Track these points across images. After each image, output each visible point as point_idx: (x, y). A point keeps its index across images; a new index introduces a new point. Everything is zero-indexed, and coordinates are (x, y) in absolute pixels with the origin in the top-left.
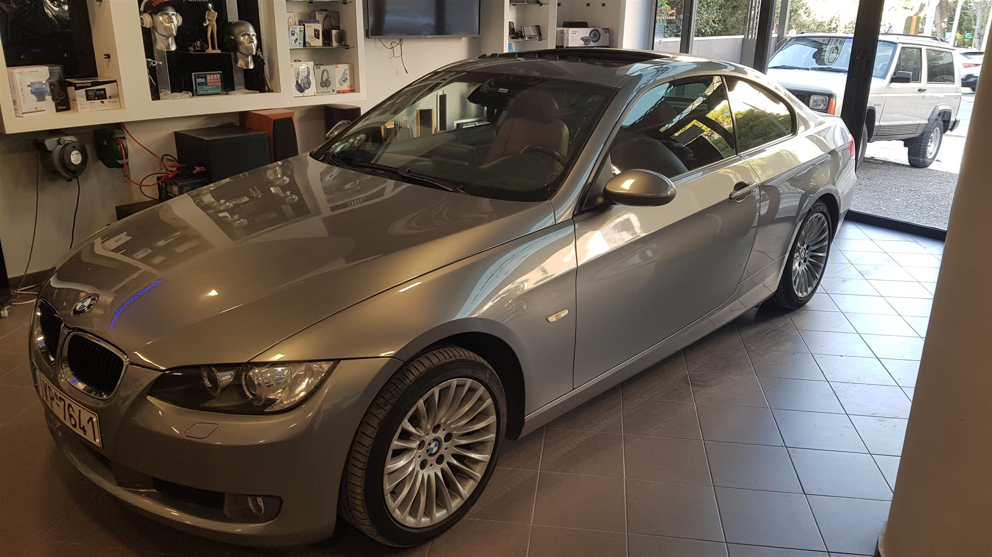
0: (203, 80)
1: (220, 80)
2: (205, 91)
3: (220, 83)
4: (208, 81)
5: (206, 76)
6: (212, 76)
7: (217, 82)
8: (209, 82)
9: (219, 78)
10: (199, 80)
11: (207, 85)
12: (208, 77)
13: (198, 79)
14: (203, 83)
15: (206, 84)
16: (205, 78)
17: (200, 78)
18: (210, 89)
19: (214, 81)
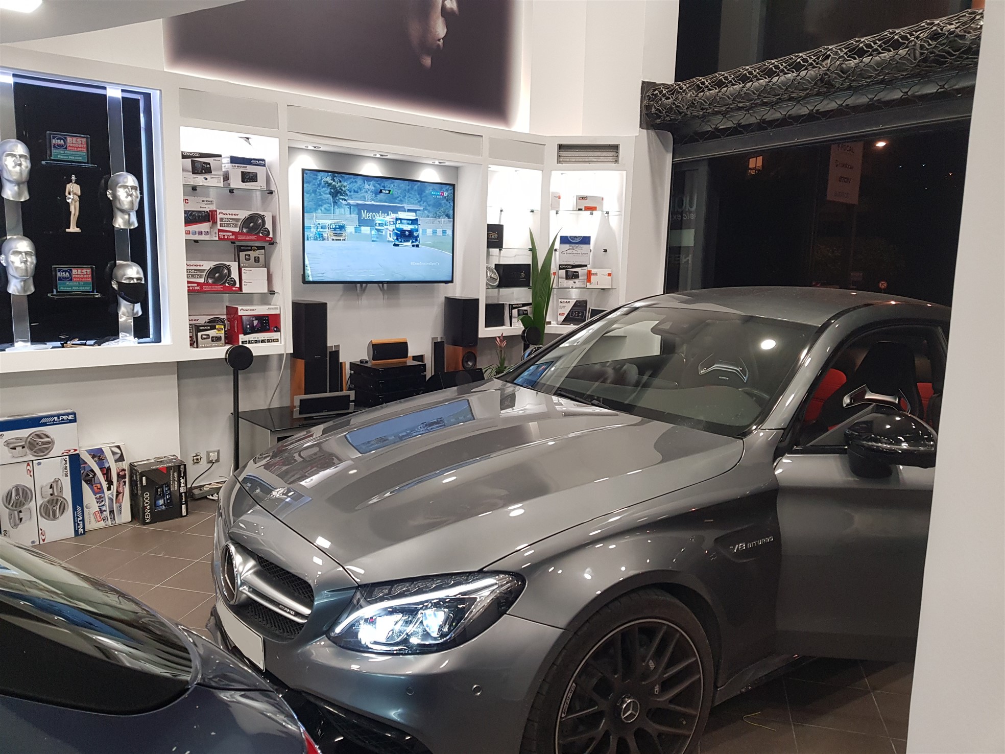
1: (90, 276)
2: (69, 287)
3: (90, 280)
4: (73, 276)
6: (79, 270)
7: (86, 278)
8: (75, 278)
9: (88, 273)
11: (71, 280)
12: (74, 271)
13: (59, 273)
14: (66, 278)
16: (70, 272)
17: (63, 272)
19: (82, 276)
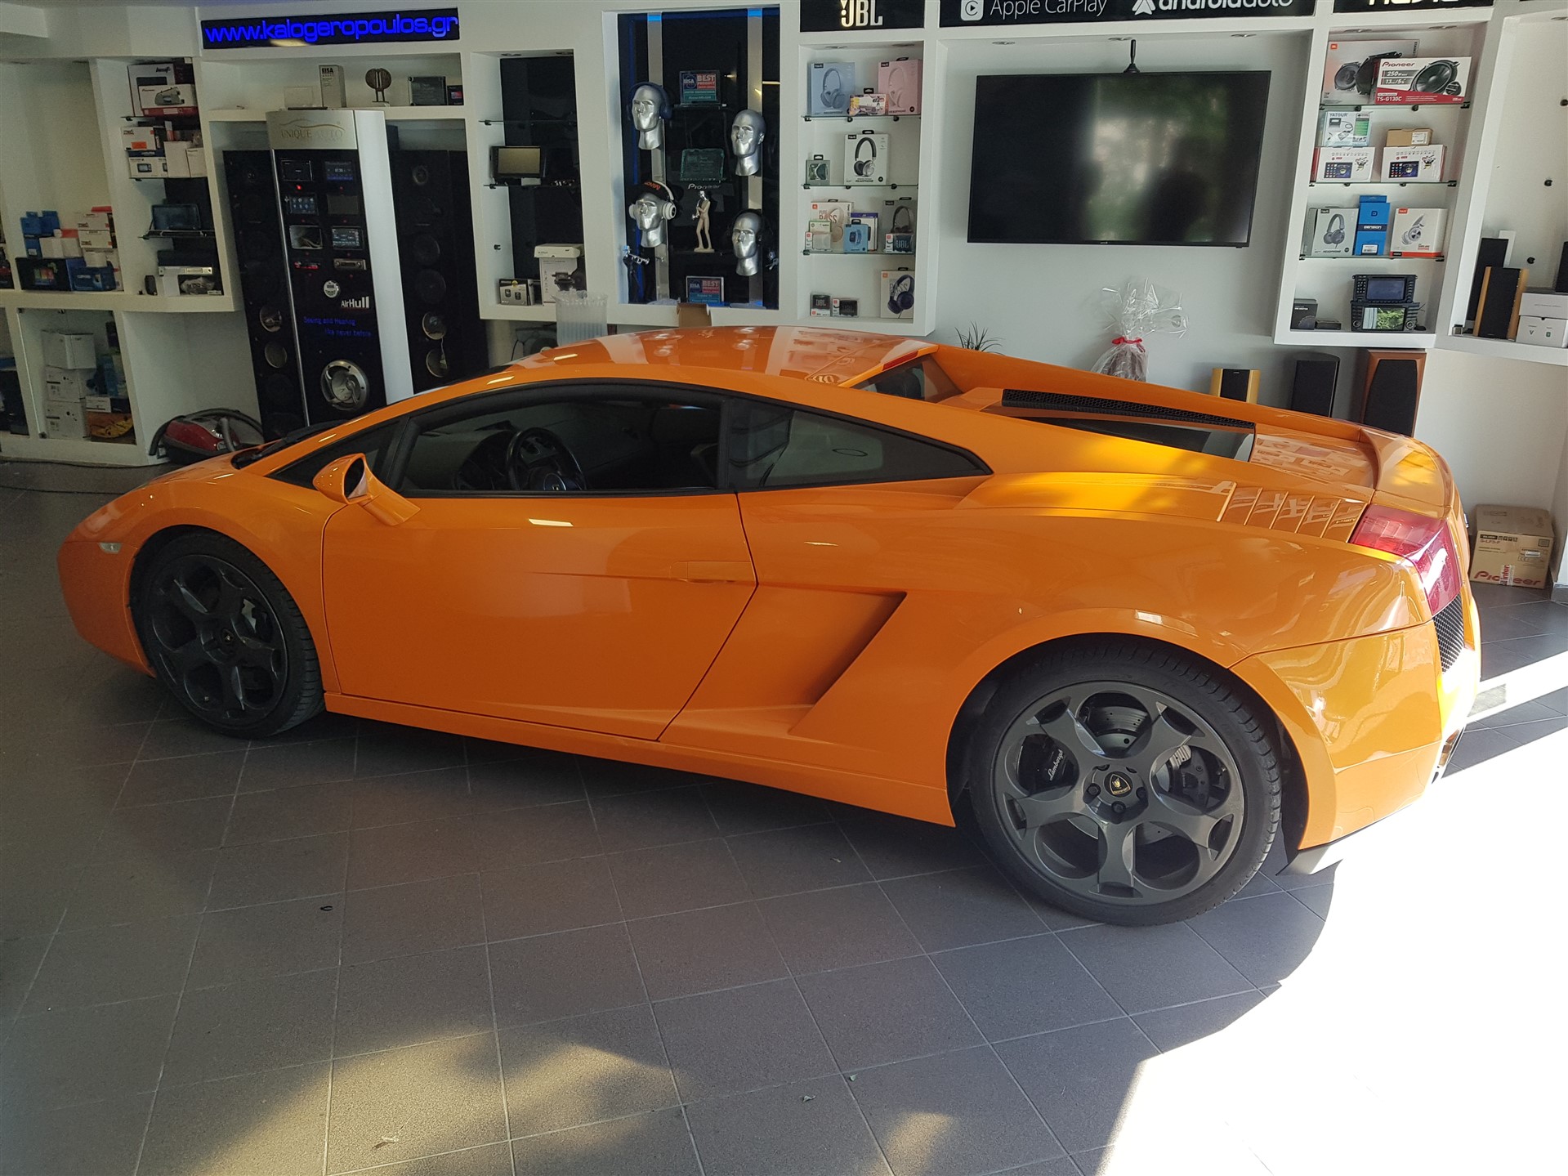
0: (698, 286)
1: (718, 288)
3: (723, 292)
4: (703, 288)
5: (701, 282)
6: (709, 282)
7: (715, 290)
9: (717, 285)
10: (692, 286)
13: (691, 284)
14: (696, 290)
15: (700, 291)
16: (701, 284)
17: (695, 283)
18: (705, 298)
19: (710, 288)
